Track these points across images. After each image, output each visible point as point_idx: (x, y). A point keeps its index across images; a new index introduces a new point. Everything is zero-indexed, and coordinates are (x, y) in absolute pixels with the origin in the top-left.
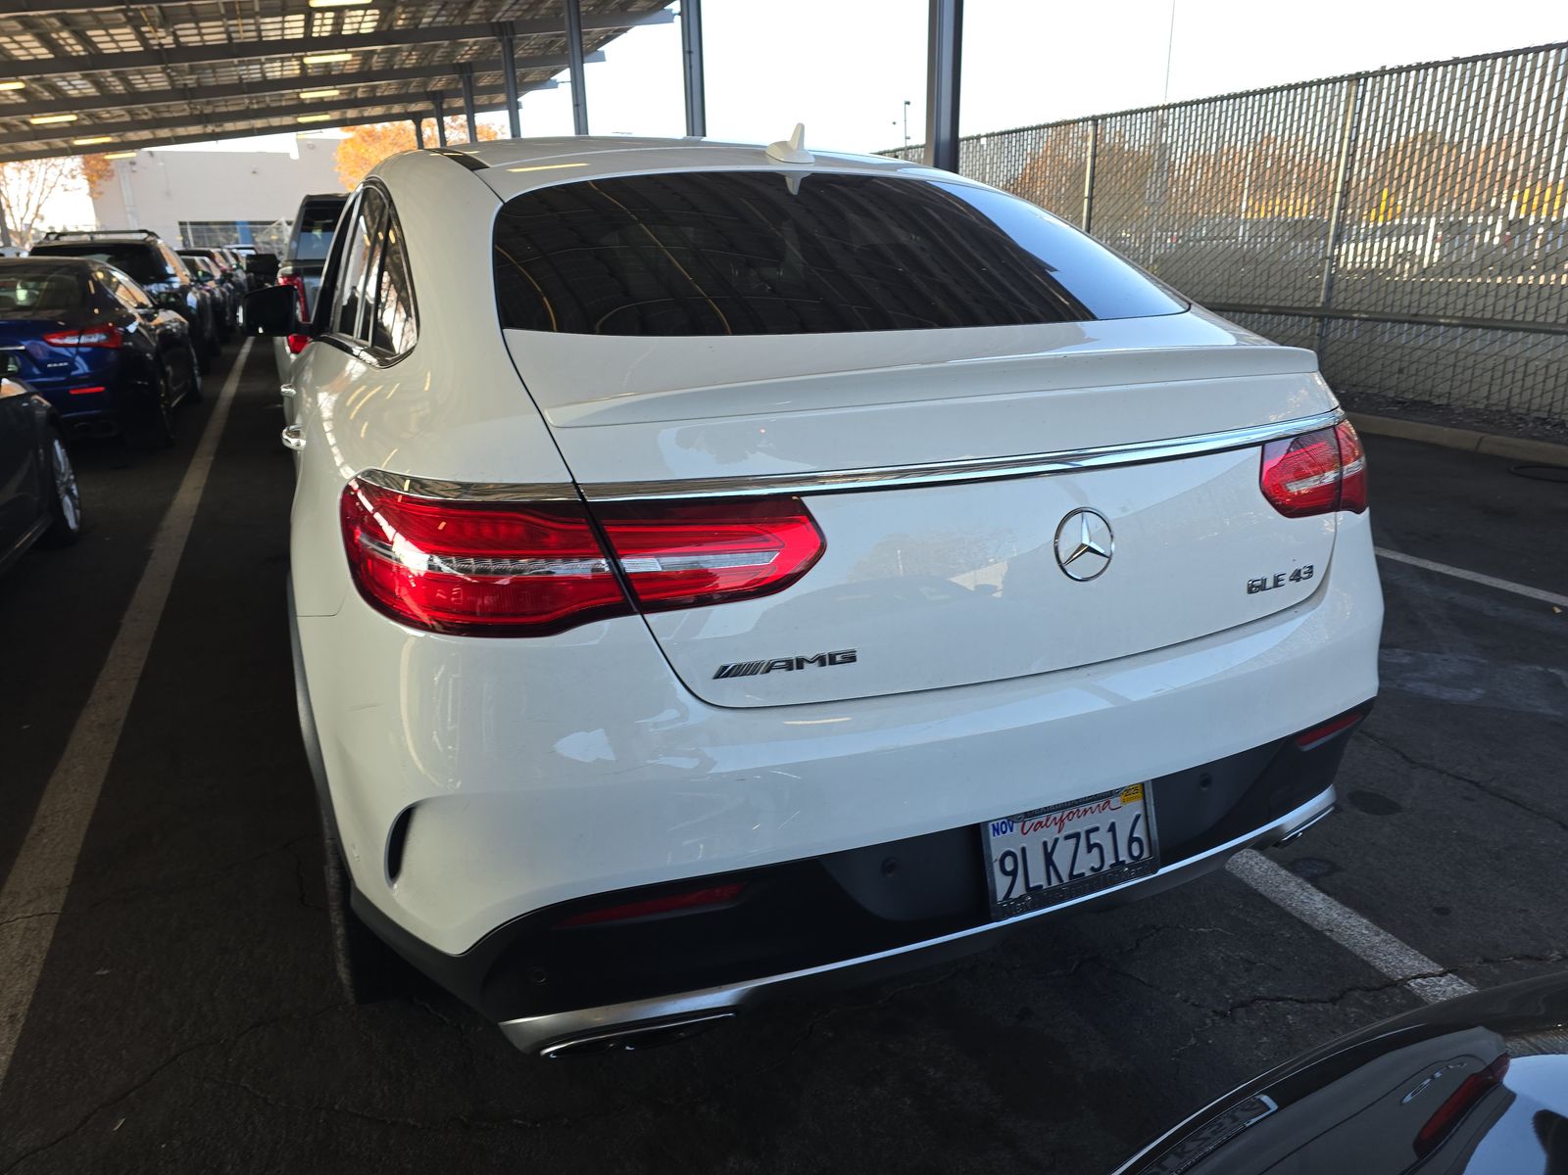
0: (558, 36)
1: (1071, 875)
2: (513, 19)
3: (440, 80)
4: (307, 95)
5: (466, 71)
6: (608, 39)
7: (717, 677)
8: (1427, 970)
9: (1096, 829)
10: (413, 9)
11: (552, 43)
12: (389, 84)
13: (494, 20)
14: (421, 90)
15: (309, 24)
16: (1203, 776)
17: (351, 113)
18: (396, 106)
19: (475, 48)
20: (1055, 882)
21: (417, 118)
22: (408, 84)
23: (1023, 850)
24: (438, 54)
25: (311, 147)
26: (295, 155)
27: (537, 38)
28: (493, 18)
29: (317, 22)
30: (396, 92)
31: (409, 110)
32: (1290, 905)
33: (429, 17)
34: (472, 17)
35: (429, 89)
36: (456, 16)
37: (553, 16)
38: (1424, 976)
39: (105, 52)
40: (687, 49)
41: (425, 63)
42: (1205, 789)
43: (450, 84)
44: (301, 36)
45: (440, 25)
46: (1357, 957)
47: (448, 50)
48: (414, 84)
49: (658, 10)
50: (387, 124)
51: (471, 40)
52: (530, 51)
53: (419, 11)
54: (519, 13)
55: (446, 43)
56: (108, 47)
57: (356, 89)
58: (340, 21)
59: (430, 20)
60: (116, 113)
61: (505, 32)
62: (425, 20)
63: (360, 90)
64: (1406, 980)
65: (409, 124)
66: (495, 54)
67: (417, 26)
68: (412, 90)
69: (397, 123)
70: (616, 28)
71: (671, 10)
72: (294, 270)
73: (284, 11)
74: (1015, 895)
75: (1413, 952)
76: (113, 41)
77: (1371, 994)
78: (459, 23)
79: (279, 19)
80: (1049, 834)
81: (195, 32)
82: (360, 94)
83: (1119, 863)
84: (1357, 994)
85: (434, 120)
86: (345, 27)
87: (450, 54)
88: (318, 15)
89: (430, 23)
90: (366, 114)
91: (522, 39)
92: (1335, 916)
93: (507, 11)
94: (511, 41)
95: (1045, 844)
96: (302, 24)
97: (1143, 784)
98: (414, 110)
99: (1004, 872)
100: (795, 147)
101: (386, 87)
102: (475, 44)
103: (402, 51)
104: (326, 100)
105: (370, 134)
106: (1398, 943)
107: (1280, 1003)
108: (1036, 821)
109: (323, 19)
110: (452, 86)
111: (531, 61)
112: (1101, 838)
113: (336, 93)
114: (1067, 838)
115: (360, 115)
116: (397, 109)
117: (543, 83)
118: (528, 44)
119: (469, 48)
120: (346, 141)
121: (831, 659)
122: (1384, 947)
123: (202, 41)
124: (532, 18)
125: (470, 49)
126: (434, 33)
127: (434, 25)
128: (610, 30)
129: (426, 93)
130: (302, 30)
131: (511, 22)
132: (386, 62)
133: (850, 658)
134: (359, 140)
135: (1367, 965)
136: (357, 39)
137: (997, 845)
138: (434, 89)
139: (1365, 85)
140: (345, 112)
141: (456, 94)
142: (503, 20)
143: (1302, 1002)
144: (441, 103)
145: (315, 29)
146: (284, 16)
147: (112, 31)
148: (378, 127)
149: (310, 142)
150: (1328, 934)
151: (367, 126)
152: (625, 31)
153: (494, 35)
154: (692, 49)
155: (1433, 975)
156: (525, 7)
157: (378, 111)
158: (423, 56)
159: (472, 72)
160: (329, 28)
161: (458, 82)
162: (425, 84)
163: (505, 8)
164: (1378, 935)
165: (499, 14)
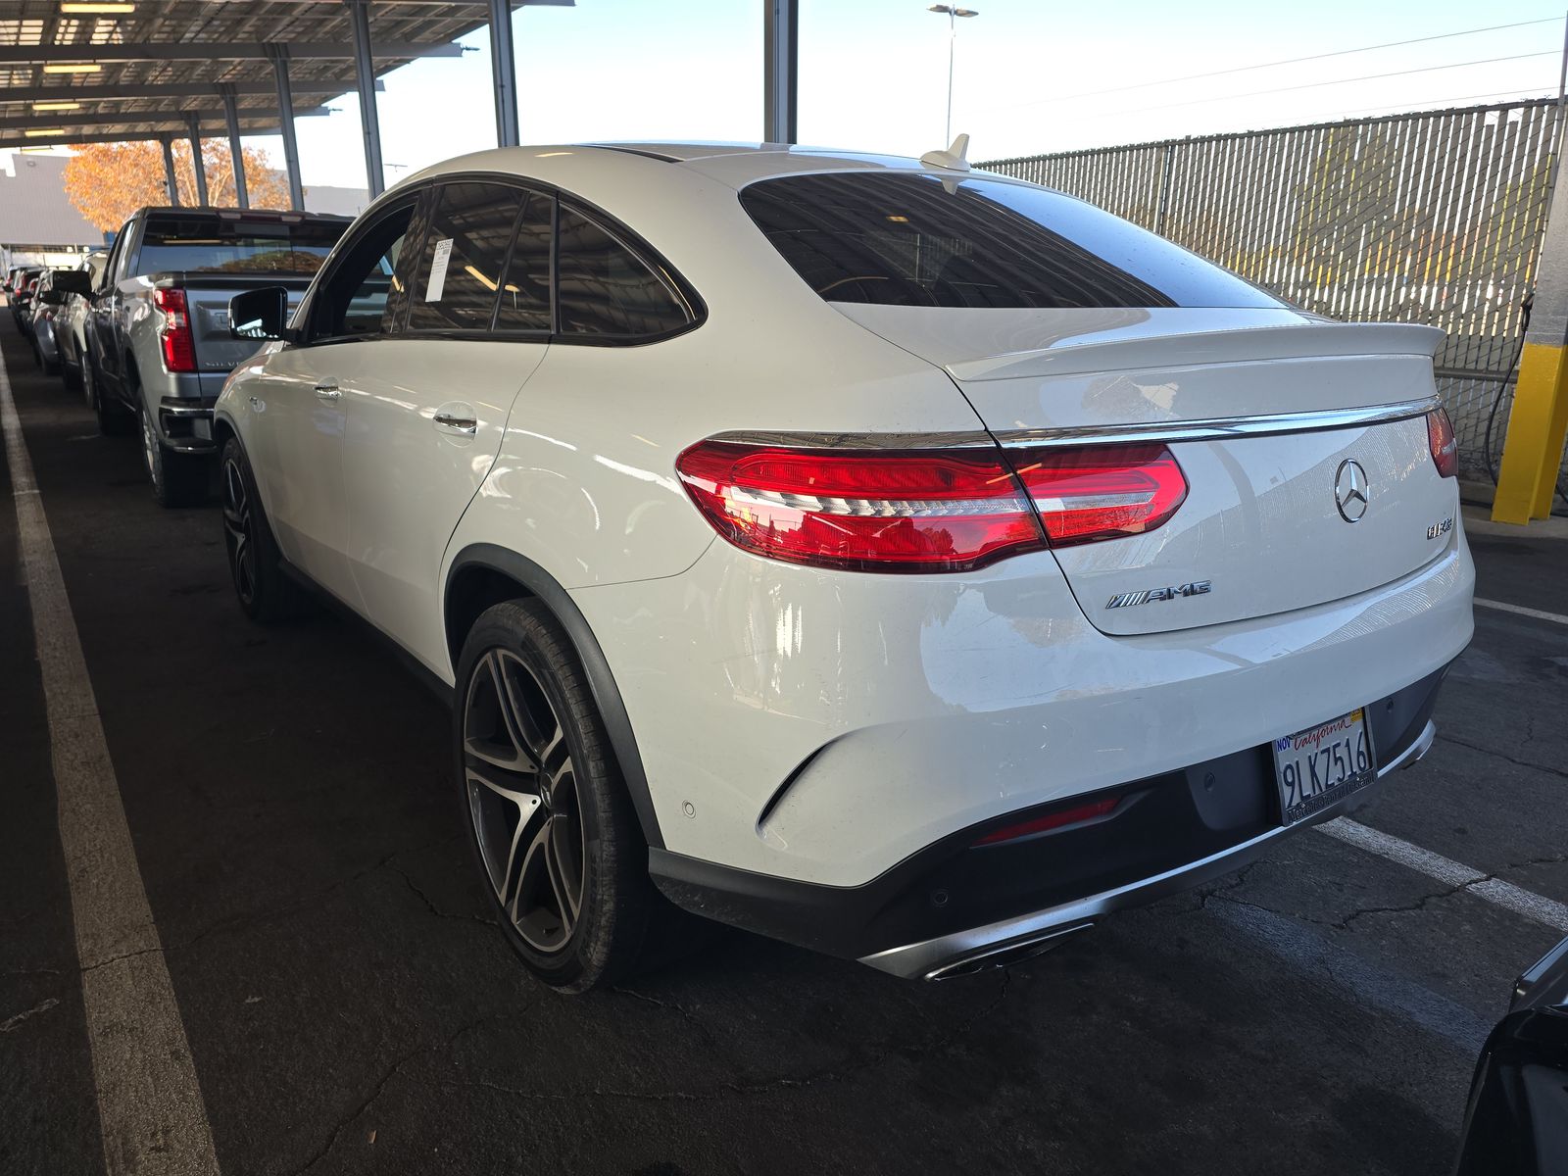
0: (333, 62)
1: (1327, 785)
2: (286, 41)
3: (195, 100)
4: (41, 107)
5: (229, 91)
6: (388, 69)
7: (1109, 607)
8: (1475, 877)
9: (1338, 745)
10: (174, 22)
11: (326, 69)
12: (135, 101)
13: (265, 41)
14: (173, 109)
15: (49, 30)
16: (1389, 703)
17: (87, 130)
18: (142, 124)
19: (239, 68)
20: (1317, 792)
21: (166, 139)
22: (159, 102)
23: (1297, 763)
24: (199, 72)
25: (33, 164)
26: (11, 173)
27: (312, 61)
28: (264, 38)
29: (61, 30)
30: (143, 110)
31: (156, 129)
32: (1344, 837)
33: (192, 32)
34: (241, 36)
35: (181, 109)
36: (221, 34)
37: (332, 41)
38: (1476, 882)
40: (499, 83)
41: (181, 80)
42: (1390, 711)
43: (205, 104)
44: (38, 43)
45: (202, 41)
46: (1418, 872)
47: (209, 68)
48: (166, 102)
49: (444, 43)
50: (124, 144)
51: (238, 60)
52: (301, 75)
53: (181, 26)
54: (293, 36)
55: (208, 61)
57: (98, 103)
58: (88, 29)
59: (192, 35)
61: (278, 53)
62: (188, 35)
63: (102, 105)
64: (1463, 886)
65: (152, 145)
66: (262, 75)
67: (177, 41)
68: (162, 108)
69: (138, 143)
70: (398, 58)
71: (459, 44)
72: (175, 282)
73: (22, 14)
74: (1294, 804)
75: (1457, 864)
77: (1445, 898)
78: (226, 41)
79: (16, 23)
80: (1310, 749)
82: (100, 110)
83: (1354, 774)
84: (1434, 900)
85: (187, 142)
86: (95, 36)
87: (211, 73)
88: (64, 22)
89: (193, 39)
90: (105, 131)
91: (295, 61)
92: (1384, 842)
93: (280, 32)
94: (285, 63)
95: (1310, 757)
96: (40, 30)
97: (1363, 708)
98: (161, 130)
99: (1288, 784)
100: (958, 155)
101: (131, 104)
102: (240, 63)
103: (156, 66)
104: (59, 113)
105: (105, 153)
106: (1442, 858)
107: (1380, 913)
108: (1303, 738)
109: (68, 25)
110: (209, 107)
111: (304, 86)
112: (1341, 752)
113: (76, 106)
114: (1323, 752)
115: (97, 133)
116: (141, 127)
117: (314, 108)
118: (302, 66)
119: (232, 68)
120: (75, 160)
121: (1191, 592)
122: (1432, 862)
124: (308, 41)
125: (234, 69)
126: (195, 49)
127: (195, 41)
128: (389, 60)
129: (181, 112)
130: (39, 37)
131: (286, 44)
132: (135, 76)
133: (1205, 590)
134: (91, 158)
135: (1428, 877)
136: (106, 50)
137: (1283, 759)
138: (188, 108)
139: (1172, 152)
140: (82, 128)
141: (215, 115)
142: (274, 41)
143: (1396, 910)
144: (196, 125)
145: (59, 37)
146: (21, 20)
148: (115, 146)
149: (29, 159)
150: (1386, 856)
151: (101, 145)
152: (408, 61)
153: (267, 56)
154: (504, 83)
155: (1481, 880)
156: (300, 29)
157: (118, 128)
158: (179, 73)
159: (236, 93)
160: (71, 37)
161: (217, 102)
162: (178, 103)
163: (279, 29)
164: (1424, 853)
165: (272, 35)
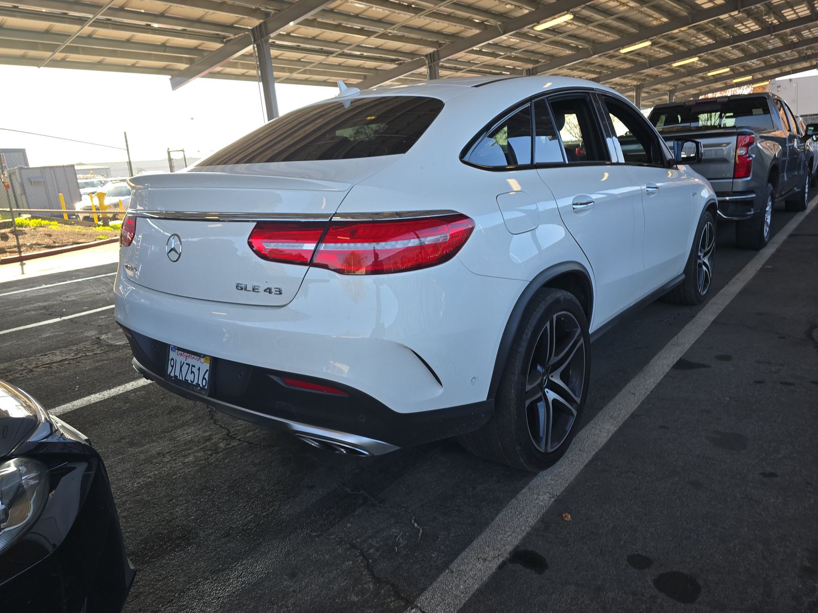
1: (185, 379)
9: (195, 367)
20: (181, 378)
23: (176, 360)
39: (745, 33)
56: (745, 31)
60: (755, 63)
76: (747, 27)
81: (792, 12)
83: (198, 384)
95: (181, 362)
99: (171, 365)
108: (181, 352)
112: (195, 371)
114: (187, 364)
123: (798, 16)
147: (745, 23)
